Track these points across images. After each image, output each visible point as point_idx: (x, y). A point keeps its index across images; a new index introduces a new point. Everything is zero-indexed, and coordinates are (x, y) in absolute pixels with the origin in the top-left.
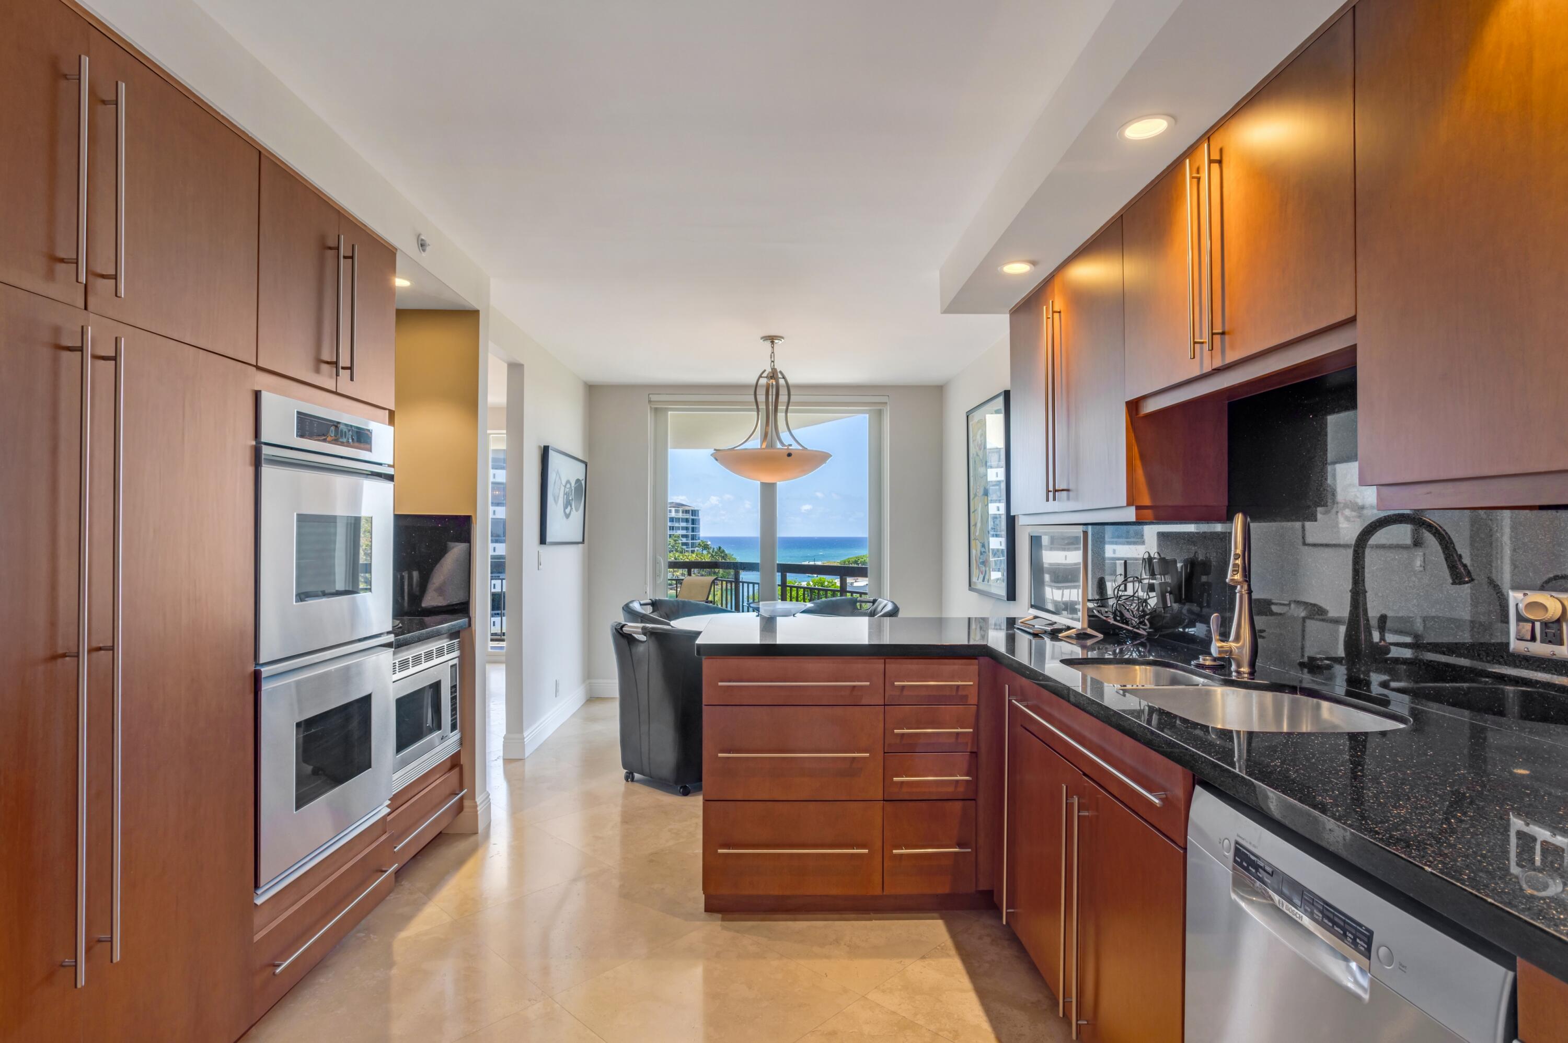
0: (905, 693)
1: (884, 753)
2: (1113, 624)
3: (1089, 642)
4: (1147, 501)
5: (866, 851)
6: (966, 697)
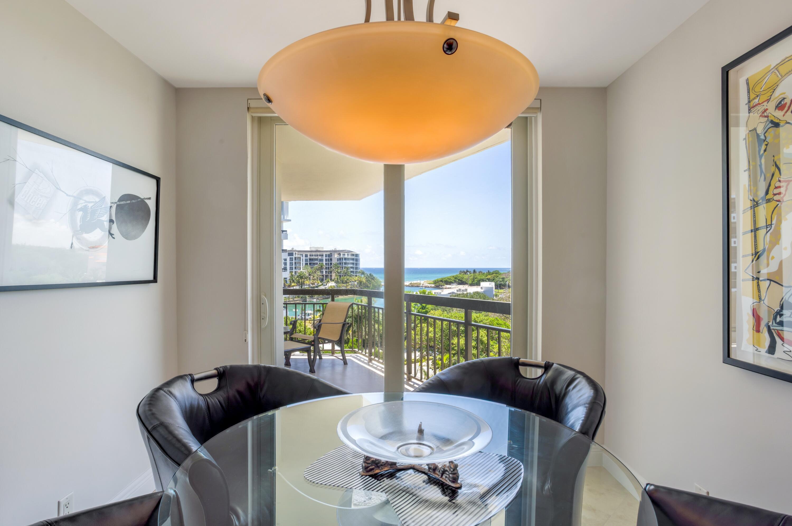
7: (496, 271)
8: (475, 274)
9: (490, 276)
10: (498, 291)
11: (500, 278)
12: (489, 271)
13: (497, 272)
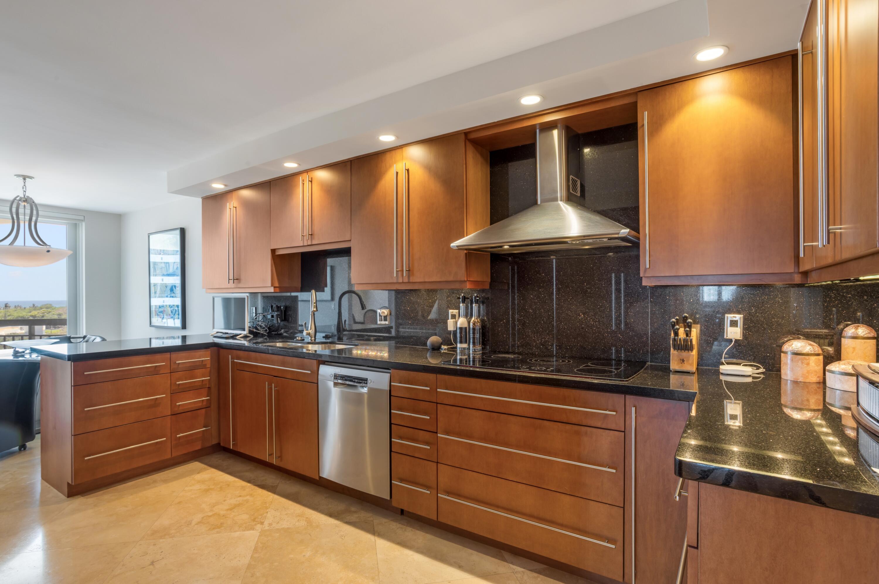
0: (180, 366)
1: (171, 394)
2: (256, 332)
3: (248, 339)
4: (277, 285)
5: (165, 439)
6: (206, 365)
7: (47, 304)
8: (8, 310)
9: (37, 312)
10: (51, 332)
11: (53, 314)
12: (34, 305)
13: (49, 306)
